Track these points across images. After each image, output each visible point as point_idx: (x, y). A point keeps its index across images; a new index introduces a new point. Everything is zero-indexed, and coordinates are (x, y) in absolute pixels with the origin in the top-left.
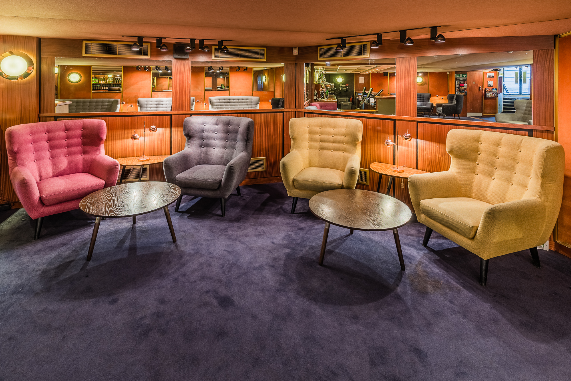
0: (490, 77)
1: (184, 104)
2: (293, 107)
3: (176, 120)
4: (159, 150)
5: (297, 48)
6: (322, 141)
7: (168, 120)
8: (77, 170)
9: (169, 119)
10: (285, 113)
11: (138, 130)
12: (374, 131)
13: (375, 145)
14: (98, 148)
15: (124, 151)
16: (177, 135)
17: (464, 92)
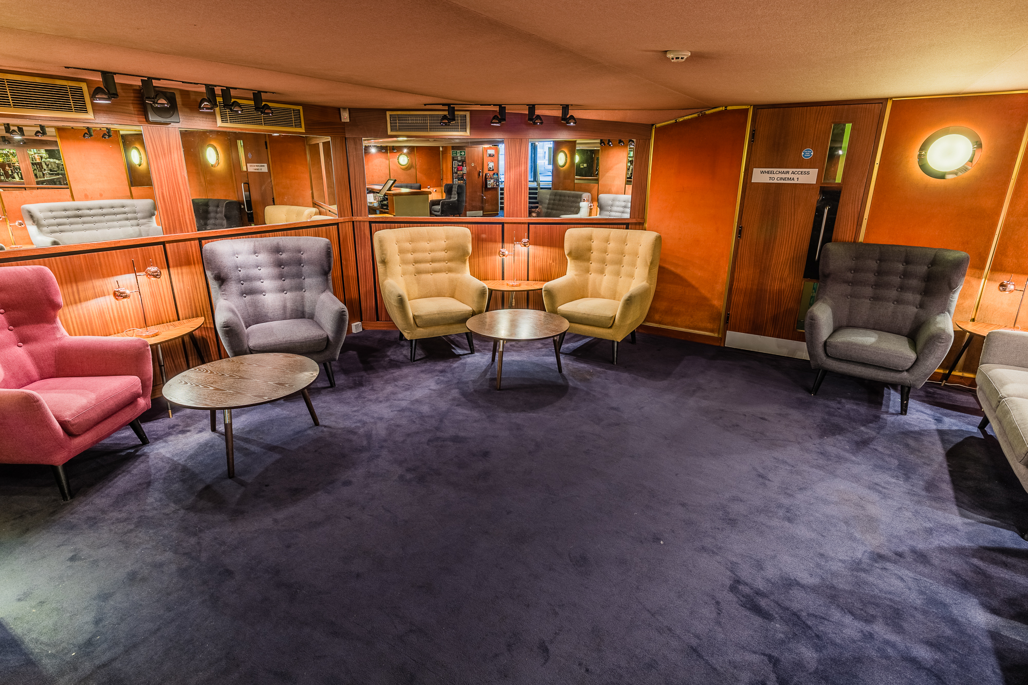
0: (490, 155)
1: (183, 220)
2: (349, 215)
3: (175, 253)
4: (155, 314)
5: (348, 110)
6: (416, 262)
7: (159, 254)
8: (28, 377)
9: (162, 251)
10: (340, 225)
11: (106, 281)
12: (478, 241)
13: (480, 259)
14: (55, 325)
15: (87, 327)
16: (183, 281)
17: (462, 180)
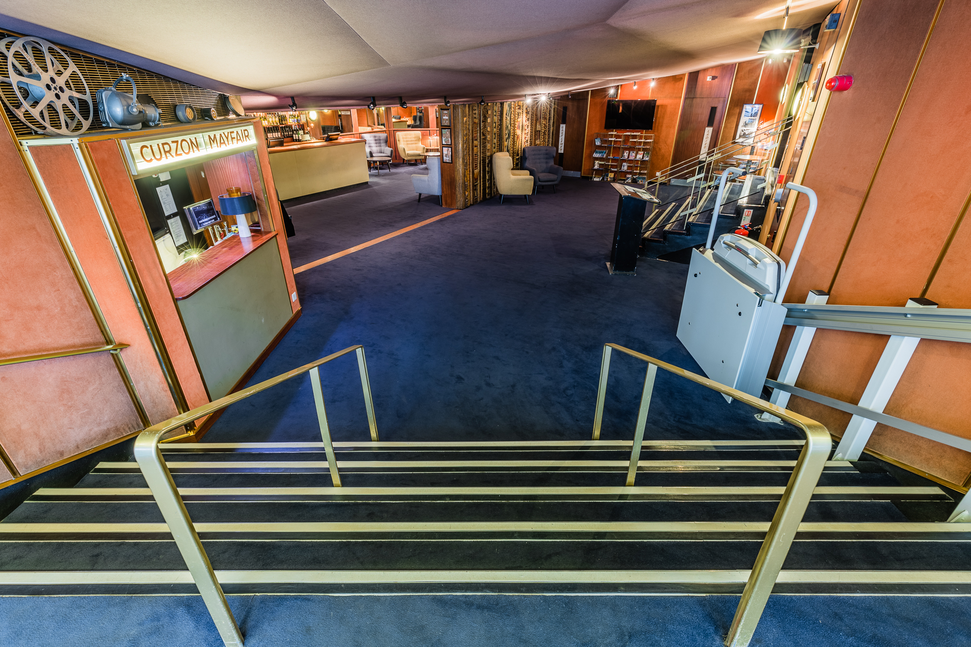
6: (407, 141)
12: (423, 135)
13: (424, 140)
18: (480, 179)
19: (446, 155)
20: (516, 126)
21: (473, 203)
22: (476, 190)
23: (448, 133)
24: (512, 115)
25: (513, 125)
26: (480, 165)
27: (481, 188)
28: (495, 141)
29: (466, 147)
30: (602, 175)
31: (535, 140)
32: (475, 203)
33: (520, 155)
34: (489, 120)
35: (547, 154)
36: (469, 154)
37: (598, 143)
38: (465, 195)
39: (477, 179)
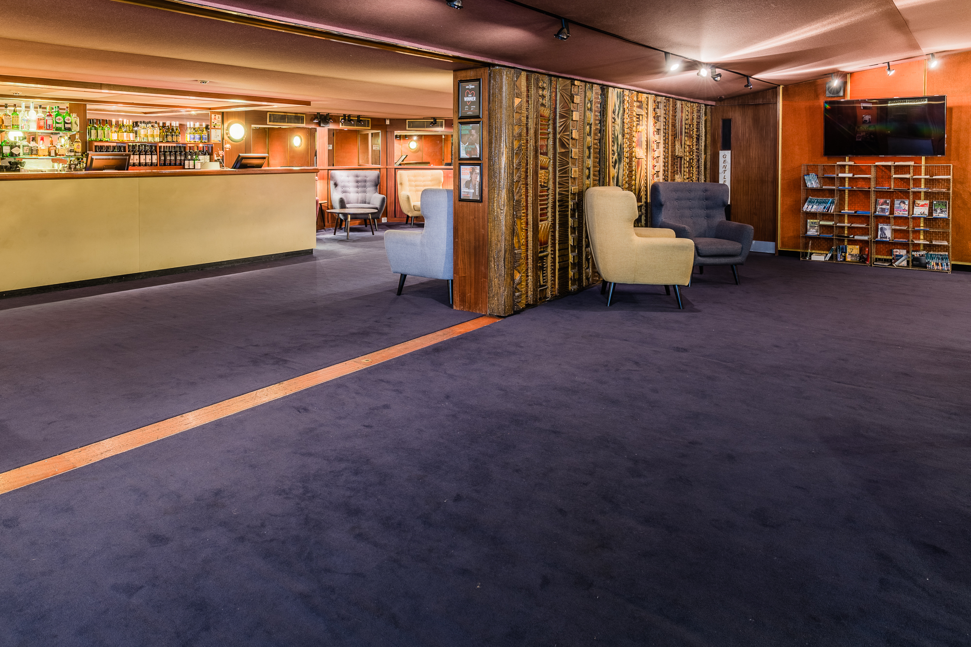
5: (389, 119)
18: (554, 245)
19: (468, 184)
20: (635, 139)
21: (535, 301)
22: (542, 268)
23: (473, 132)
24: (626, 116)
25: (627, 136)
26: (554, 212)
27: (555, 266)
28: (590, 162)
29: (519, 164)
30: (829, 249)
31: (674, 173)
32: (539, 301)
33: (643, 200)
34: (576, 116)
35: (707, 199)
36: (527, 184)
37: (812, 182)
38: (513, 279)
39: (546, 243)
